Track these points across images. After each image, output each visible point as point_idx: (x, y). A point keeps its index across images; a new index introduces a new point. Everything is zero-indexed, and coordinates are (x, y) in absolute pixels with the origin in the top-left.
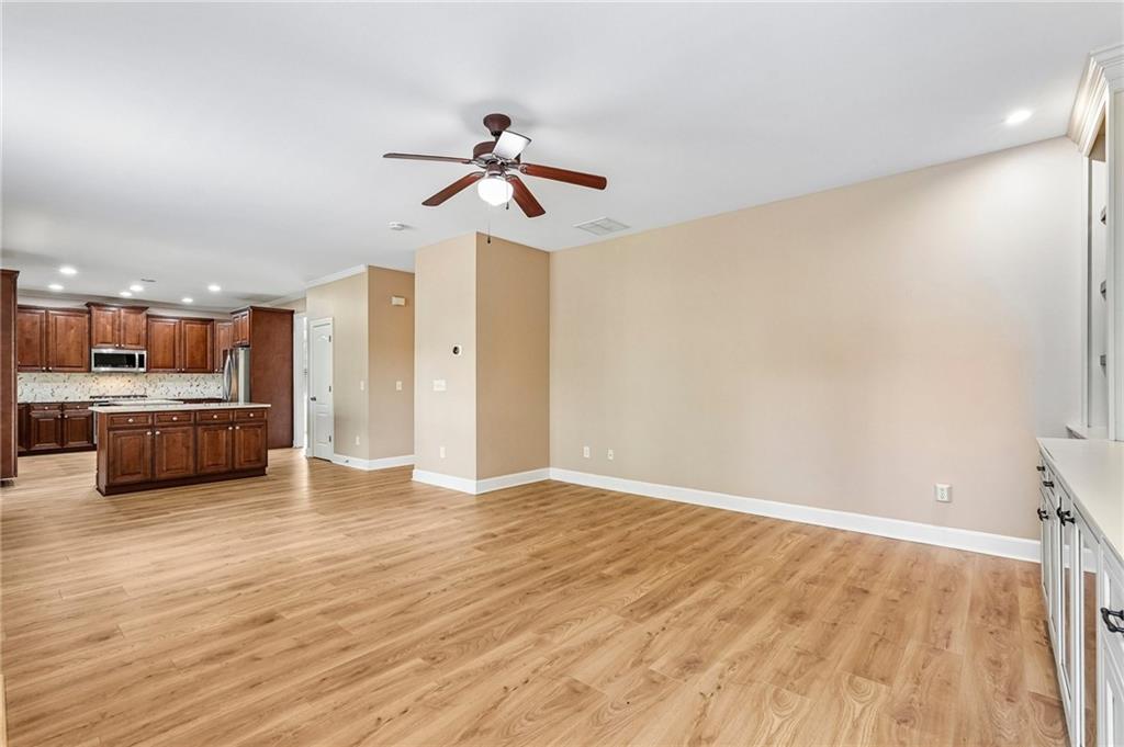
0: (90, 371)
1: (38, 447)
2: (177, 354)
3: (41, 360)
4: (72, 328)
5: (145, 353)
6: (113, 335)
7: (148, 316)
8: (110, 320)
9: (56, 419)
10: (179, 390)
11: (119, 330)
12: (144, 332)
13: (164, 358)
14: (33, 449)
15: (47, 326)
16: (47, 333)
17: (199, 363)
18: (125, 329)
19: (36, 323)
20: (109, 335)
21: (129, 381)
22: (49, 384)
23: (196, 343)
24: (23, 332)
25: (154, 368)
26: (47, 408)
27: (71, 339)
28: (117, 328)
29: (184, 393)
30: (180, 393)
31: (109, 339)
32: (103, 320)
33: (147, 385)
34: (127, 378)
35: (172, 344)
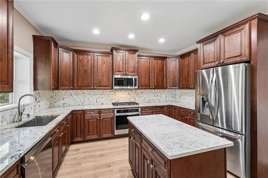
0: (112, 88)
1: (88, 138)
2: (151, 78)
3: (91, 82)
4: (105, 63)
5: (137, 77)
6: (123, 67)
7: (139, 56)
8: (122, 58)
9: (97, 119)
10: (149, 99)
11: (126, 64)
12: (136, 65)
13: (145, 80)
14: (86, 139)
15: (94, 63)
16: (94, 66)
17: (161, 83)
18: (128, 63)
19: (89, 60)
20: (121, 67)
21: (129, 94)
22: (95, 96)
23: (159, 71)
24: (83, 66)
25: (141, 86)
26: (92, 113)
27: (104, 70)
28: (125, 62)
29: (151, 100)
30: (150, 100)
31: (121, 70)
32: (118, 58)
33: (136, 96)
34: (127, 92)
35: (148, 72)
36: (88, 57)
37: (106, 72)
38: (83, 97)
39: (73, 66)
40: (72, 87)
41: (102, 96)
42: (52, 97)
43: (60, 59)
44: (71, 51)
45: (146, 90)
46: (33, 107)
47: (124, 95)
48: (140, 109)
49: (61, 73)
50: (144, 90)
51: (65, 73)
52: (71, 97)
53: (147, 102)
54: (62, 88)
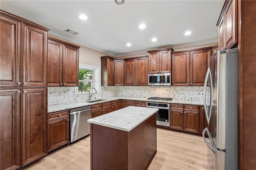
0: (148, 85)
2: (188, 74)
3: (134, 81)
5: (169, 74)
7: (172, 53)
10: (192, 96)
12: (170, 62)
13: (181, 77)
15: (136, 66)
16: (136, 68)
18: (161, 62)
19: (133, 65)
20: (155, 66)
21: (167, 90)
22: (140, 91)
23: (200, 66)
24: (129, 69)
25: (175, 83)
26: (131, 102)
27: (143, 70)
28: (158, 62)
29: (194, 98)
30: (192, 98)
31: (155, 69)
32: (152, 59)
33: (175, 93)
34: (166, 89)
35: (185, 68)
36: (132, 63)
37: (144, 72)
38: (132, 91)
39: (124, 70)
40: (123, 84)
41: (145, 91)
42: (117, 90)
43: (115, 67)
44: (123, 60)
45: (187, 87)
46: (101, 95)
47: (163, 92)
48: (169, 105)
49: (116, 75)
50: (184, 87)
51: (118, 75)
52: (126, 90)
53: (189, 100)
54: (117, 84)
